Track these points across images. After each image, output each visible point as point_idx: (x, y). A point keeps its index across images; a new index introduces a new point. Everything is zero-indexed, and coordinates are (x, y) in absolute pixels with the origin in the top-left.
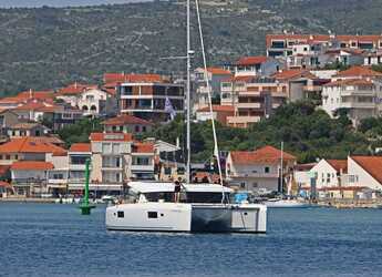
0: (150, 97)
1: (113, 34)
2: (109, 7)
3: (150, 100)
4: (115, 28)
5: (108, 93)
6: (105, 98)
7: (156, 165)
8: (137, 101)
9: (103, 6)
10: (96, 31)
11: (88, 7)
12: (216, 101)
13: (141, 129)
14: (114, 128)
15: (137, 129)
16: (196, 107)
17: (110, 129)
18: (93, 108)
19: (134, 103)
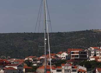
0: (78, 54)
1: (75, 39)
2: (75, 32)
3: (78, 55)
4: (76, 37)
5: (68, 54)
6: (67, 55)
7: (78, 72)
8: (75, 55)
9: (73, 32)
10: (71, 38)
11: (69, 32)
12: (95, 55)
13: (76, 63)
14: (69, 62)
15: (75, 63)
16: (90, 57)
17: (68, 63)
18: (64, 57)
19: (74, 56)
